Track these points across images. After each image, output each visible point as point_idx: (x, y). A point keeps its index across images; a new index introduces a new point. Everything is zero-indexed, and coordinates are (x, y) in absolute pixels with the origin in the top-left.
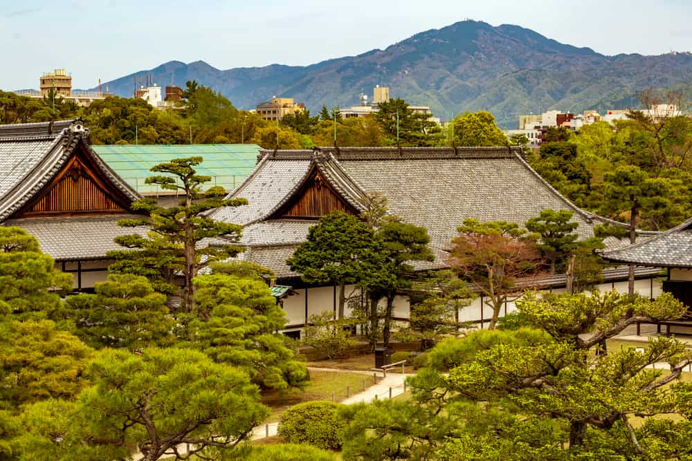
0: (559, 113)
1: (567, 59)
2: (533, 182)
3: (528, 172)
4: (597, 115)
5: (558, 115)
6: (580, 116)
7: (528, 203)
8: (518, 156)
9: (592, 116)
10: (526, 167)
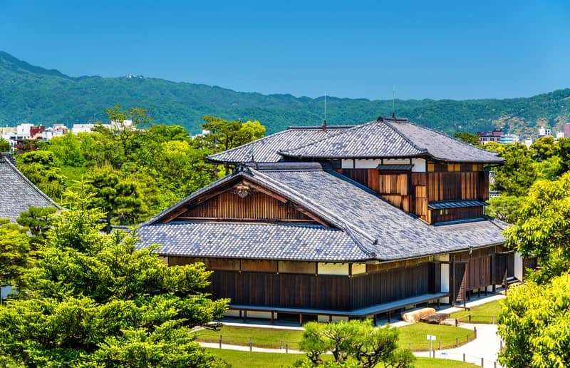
0: (32, 125)
1: (37, 79)
2: (21, 183)
3: (16, 175)
4: (65, 127)
5: (31, 127)
6: (50, 128)
7: (17, 202)
8: (8, 161)
9: (60, 128)
10: (15, 171)
